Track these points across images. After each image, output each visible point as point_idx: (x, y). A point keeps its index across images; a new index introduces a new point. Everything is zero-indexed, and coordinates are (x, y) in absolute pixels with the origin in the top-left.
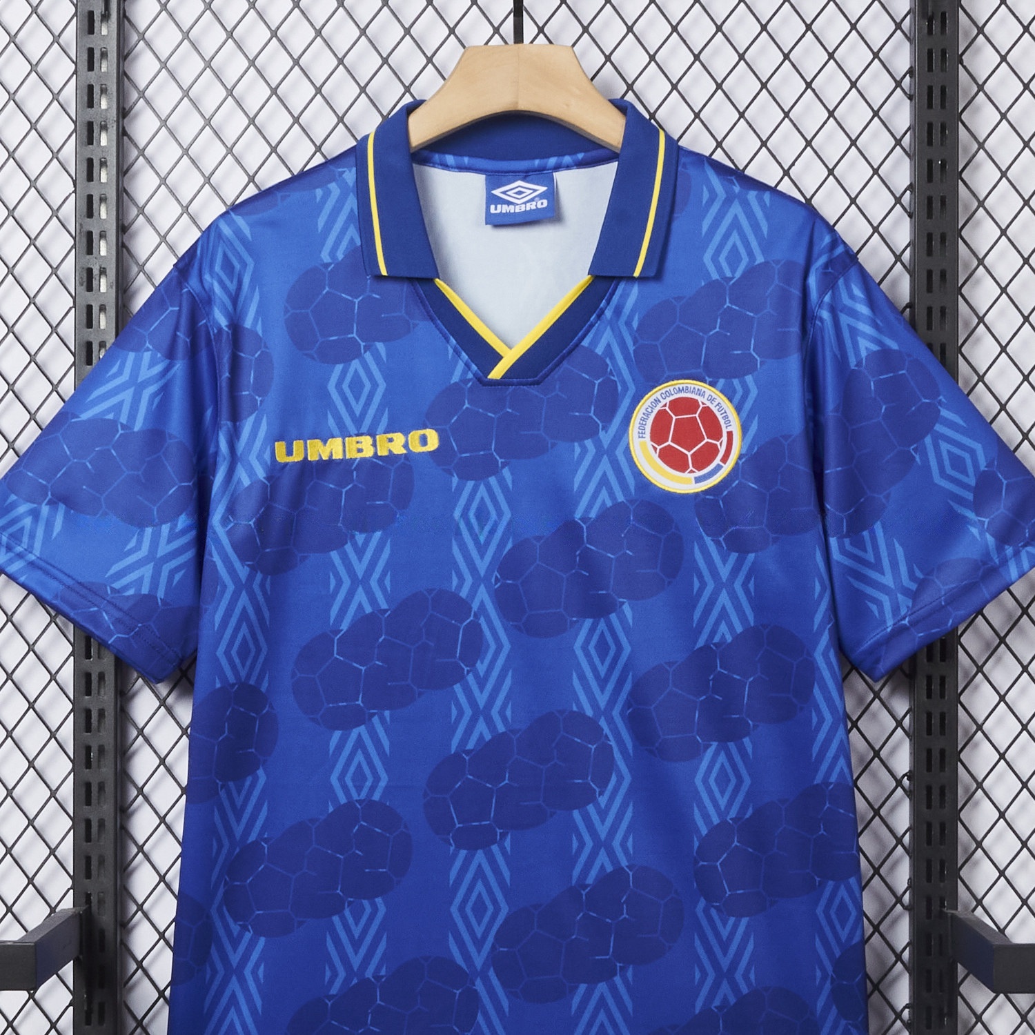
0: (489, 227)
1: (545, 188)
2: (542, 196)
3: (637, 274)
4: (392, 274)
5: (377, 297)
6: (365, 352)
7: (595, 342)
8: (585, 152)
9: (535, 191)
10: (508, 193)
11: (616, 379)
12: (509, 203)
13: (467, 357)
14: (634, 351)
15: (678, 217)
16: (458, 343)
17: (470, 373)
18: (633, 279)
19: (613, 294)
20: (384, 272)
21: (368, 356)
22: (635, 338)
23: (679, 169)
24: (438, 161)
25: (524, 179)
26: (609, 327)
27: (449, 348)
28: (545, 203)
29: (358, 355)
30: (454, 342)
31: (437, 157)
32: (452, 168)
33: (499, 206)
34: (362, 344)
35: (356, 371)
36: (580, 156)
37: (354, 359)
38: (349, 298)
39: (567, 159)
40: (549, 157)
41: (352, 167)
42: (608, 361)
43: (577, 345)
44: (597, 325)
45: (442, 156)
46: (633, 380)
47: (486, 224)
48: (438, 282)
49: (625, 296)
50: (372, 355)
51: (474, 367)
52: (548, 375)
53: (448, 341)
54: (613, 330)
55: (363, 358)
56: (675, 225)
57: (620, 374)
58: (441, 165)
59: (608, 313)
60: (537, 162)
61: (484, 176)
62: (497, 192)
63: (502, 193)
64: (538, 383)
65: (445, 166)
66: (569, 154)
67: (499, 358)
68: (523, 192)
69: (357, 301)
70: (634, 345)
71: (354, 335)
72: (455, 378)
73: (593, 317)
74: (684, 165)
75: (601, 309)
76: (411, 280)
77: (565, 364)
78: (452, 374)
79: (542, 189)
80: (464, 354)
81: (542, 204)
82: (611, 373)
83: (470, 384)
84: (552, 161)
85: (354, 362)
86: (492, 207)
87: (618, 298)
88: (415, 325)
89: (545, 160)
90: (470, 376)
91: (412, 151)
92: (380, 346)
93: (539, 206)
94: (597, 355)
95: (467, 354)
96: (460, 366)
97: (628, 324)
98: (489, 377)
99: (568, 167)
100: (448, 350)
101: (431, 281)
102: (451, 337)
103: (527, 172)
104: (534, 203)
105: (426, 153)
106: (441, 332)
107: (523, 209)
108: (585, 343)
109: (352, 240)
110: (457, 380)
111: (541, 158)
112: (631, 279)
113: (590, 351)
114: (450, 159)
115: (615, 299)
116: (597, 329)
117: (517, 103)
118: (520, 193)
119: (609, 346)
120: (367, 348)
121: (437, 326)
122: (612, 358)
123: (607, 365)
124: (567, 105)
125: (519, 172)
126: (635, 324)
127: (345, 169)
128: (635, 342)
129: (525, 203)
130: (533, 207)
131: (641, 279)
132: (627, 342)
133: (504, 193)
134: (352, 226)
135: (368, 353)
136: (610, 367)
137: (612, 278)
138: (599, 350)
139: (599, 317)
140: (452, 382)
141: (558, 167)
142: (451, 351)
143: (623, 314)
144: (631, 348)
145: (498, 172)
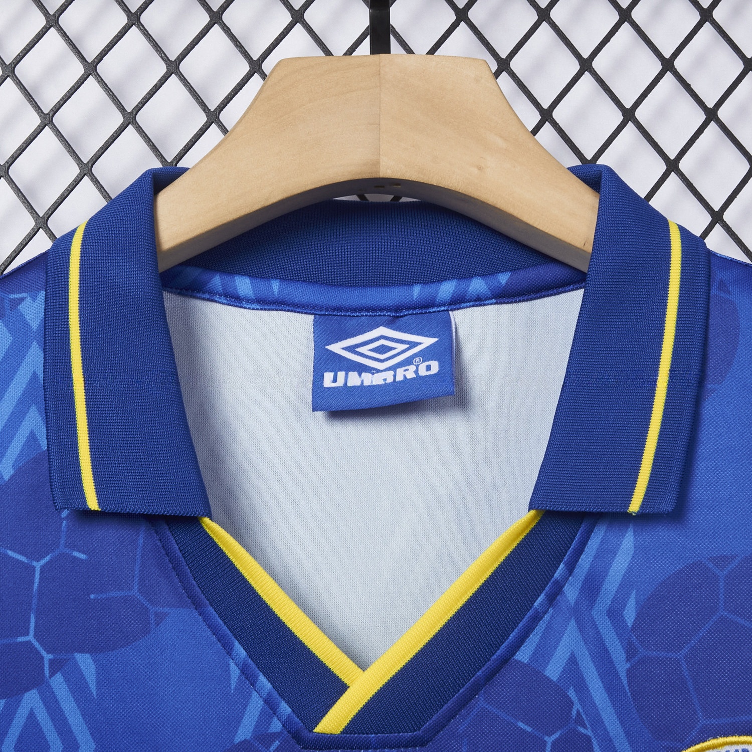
0: (320, 415)
1: (433, 340)
2: (426, 354)
3: (634, 507)
4: (112, 507)
5: (83, 556)
6: (52, 674)
7: (543, 654)
8: (513, 270)
9: (414, 345)
10: (358, 350)
11: (589, 732)
12: (361, 369)
13: (269, 686)
14: (628, 671)
15: (714, 391)
16: (249, 655)
17: (275, 719)
18: (629, 516)
19: (580, 551)
20: (93, 503)
21: (58, 684)
22: (630, 643)
23: (714, 291)
24: (220, 289)
25: (391, 323)
26: (573, 623)
27: (232, 665)
28: (435, 366)
29: (37, 681)
30: (243, 653)
31: (217, 281)
32: (249, 301)
33: (341, 375)
34: (47, 657)
35: (32, 715)
36: (503, 278)
37: (27, 689)
38: (23, 559)
39: (477, 285)
40: (441, 280)
41: (39, 290)
42: (572, 693)
43: (506, 660)
44: (547, 617)
45: (227, 278)
46: (627, 733)
47: (314, 410)
48: (211, 526)
49: (606, 555)
50: (67, 680)
51: (285, 708)
52: (443, 727)
53: (229, 651)
54: (581, 628)
55: (49, 687)
56: (709, 408)
57: (597, 722)
58: (226, 296)
59: (571, 593)
60: (417, 291)
61: (311, 317)
62: (337, 348)
63: (346, 349)
64: (422, 742)
65: (235, 300)
66: (483, 275)
67: (340, 688)
68: (391, 349)
69: (38, 565)
70: (628, 660)
71: (31, 638)
72: (245, 732)
73: (540, 599)
74: (722, 286)
75: (556, 582)
76: (152, 520)
77: (480, 701)
78: (236, 722)
79: (427, 342)
80: (262, 679)
81: (429, 368)
82: (579, 720)
83: (277, 743)
84: (447, 289)
85: (27, 695)
86: (328, 377)
87: (591, 559)
88: (160, 617)
89: (433, 287)
90: (276, 726)
91: (163, 266)
92: (86, 662)
93: (423, 372)
94: (549, 680)
95: (269, 679)
96: (255, 706)
97: (615, 614)
98: (319, 729)
99: (479, 301)
100: (228, 670)
101: (194, 522)
102: (237, 643)
103: (398, 308)
104: (412, 368)
105: (194, 273)
106: (215, 630)
107: (390, 380)
108: (524, 655)
109: (32, 437)
110: (248, 736)
111: (425, 283)
112: (621, 518)
113: (534, 673)
114: (244, 285)
115: (585, 561)
116: (548, 628)
117: (377, 163)
118: (382, 349)
119: (573, 661)
120: (55, 667)
121: (206, 619)
122: (581, 687)
123: (571, 704)
124: (480, 168)
125: (381, 310)
126: (630, 615)
127: (24, 295)
128: (630, 653)
129: (394, 368)
130: (410, 375)
131: (645, 517)
132: (611, 649)
133: (351, 349)
134: (33, 408)
135: (59, 677)
136: (577, 706)
137: (580, 517)
138: (553, 671)
139: (552, 599)
140: (237, 740)
141: (459, 301)
142: (235, 672)
143: (602, 594)
144: (622, 666)
145: (339, 309)
